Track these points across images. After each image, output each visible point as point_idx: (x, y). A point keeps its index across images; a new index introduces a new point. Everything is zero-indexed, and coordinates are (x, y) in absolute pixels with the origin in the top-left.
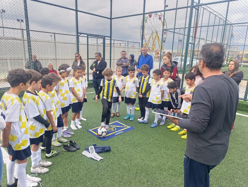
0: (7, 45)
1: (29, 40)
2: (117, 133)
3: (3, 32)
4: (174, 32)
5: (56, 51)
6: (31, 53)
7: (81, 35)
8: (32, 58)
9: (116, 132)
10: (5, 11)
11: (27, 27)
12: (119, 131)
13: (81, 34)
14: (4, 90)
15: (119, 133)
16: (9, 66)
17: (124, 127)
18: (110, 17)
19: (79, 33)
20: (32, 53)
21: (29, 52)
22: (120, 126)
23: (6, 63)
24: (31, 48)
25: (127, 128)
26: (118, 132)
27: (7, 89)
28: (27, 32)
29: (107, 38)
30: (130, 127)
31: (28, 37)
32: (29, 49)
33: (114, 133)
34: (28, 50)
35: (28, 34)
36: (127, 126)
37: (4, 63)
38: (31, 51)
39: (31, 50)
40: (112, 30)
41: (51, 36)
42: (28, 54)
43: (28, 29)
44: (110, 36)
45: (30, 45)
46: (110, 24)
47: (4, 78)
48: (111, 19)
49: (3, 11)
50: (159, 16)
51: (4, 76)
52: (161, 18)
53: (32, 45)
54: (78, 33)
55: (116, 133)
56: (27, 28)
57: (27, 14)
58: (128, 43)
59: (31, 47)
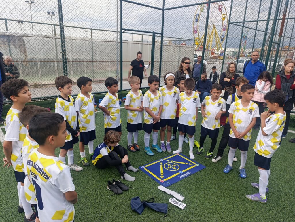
0: (36, 46)
1: (63, 39)
2: (182, 174)
3: (32, 29)
4: (243, 27)
5: (92, 50)
6: (65, 55)
7: (125, 32)
8: (66, 61)
9: (181, 172)
10: (34, 3)
11: (61, 22)
12: (184, 171)
13: (125, 30)
14: (34, 101)
15: (185, 175)
16: (39, 68)
17: (190, 164)
18: (162, 8)
19: (124, 29)
20: (67, 55)
21: (63, 55)
22: (184, 163)
23: (36, 68)
24: (65, 49)
25: (195, 166)
26: (184, 173)
27: (38, 100)
28: (60, 29)
29: (157, 35)
30: (198, 165)
31: (62, 35)
32: (62, 50)
33: (178, 174)
34: (61, 52)
35: (62, 31)
36: (194, 163)
37: (34, 65)
38: (65, 53)
39: (65, 51)
40: (164, 25)
41: (85, 31)
42: (62, 56)
43: (62, 25)
44: (161, 33)
45: (65, 45)
46: (162, 16)
47: (34, 84)
48: (163, 10)
49: (31, 2)
50: (219, 6)
51: (33, 81)
52: (221, 8)
53: (66, 46)
54: (122, 29)
55: (180, 174)
56: (60, 24)
57: (61, 5)
58: (180, 40)
59: (65, 47)
